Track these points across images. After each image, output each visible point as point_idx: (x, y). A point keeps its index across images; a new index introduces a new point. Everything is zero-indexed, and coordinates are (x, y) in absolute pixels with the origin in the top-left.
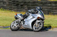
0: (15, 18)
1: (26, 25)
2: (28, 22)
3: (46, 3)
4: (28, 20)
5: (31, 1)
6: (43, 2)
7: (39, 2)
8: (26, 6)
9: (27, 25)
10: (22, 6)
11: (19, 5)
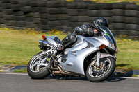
0: (40, 46)
1: (69, 65)
2: (76, 56)
3: (86, 8)
4: (75, 52)
5: (49, 2)
6: (79, 4)
7: (68, 4)
8: (36, 14)
9: (71, 64)
10: (27, 15)
11: (20, 10)
